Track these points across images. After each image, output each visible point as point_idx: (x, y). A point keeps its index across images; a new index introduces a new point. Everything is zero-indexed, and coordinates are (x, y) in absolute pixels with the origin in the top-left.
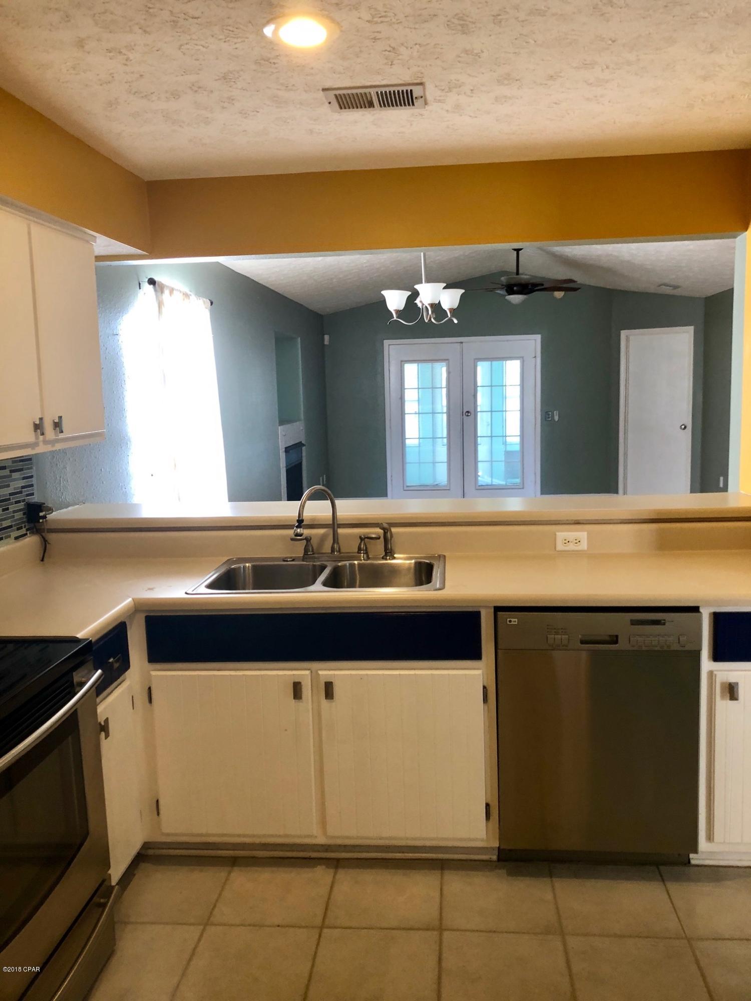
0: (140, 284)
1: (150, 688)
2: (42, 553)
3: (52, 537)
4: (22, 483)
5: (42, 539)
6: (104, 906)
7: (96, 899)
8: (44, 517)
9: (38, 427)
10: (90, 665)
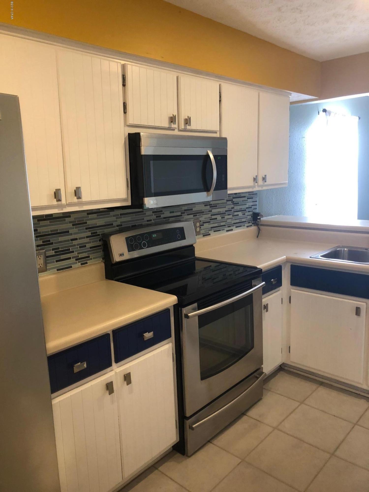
0: (319, 112)
1: (290, 297)
2: (258, 234)
3: (262, 227)
4: (252, 204)
5: (258, 228)
6: (257, 378)
7: (255, 374)
8: (260, 219)
9: (255, 180)
10: (260, 279)
